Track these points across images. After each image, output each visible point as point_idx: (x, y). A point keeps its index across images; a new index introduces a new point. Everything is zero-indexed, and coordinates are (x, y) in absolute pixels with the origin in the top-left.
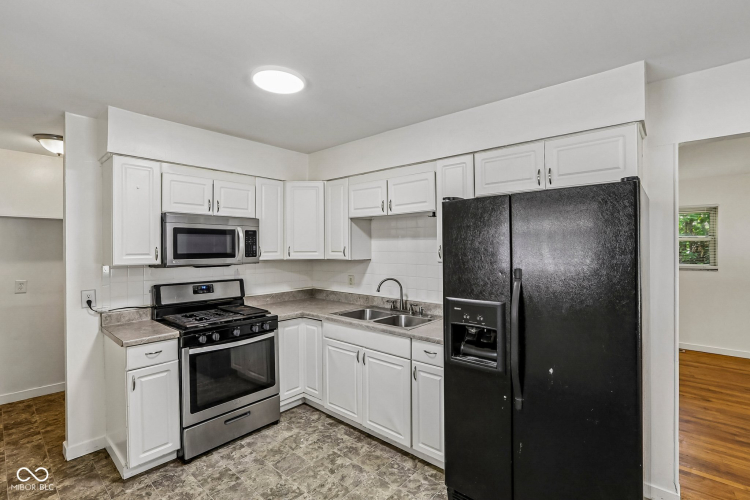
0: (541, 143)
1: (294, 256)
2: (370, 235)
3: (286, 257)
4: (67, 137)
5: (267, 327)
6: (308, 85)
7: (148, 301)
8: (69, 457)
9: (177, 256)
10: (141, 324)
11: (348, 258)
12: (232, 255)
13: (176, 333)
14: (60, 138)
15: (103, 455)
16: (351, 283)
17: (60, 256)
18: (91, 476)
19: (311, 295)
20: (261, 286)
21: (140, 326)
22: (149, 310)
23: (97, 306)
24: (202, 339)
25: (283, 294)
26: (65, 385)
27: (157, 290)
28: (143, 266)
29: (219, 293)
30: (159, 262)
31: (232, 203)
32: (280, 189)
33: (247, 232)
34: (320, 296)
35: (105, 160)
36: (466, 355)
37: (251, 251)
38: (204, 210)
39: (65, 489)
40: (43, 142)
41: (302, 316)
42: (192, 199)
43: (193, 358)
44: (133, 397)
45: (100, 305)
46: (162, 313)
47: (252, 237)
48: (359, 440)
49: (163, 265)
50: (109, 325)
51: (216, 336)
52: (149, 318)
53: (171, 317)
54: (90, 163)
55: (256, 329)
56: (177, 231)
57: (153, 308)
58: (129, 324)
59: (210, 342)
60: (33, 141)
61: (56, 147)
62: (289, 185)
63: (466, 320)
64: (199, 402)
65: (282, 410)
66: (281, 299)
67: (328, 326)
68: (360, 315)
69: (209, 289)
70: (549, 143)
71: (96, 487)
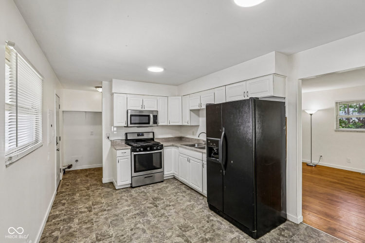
0: (245, 82)
1: (171, 124)
2: (199, 116)
3: (169, 124)
4: (103, 87)
5: (159, 148)
6: (165, 69)
7: (124, 138)
8: (103, 182)
9: (131, 124)
10: (122, 145)
11: (189, 124)
12: (149, 123)
13: (130, 147)
14: (101, 87)
15: (112, 183)
16: (193, 134)
17: (101, 124)
18: (108, 187)
19: (180, 139)
20: (160, 135)
21: (121, 145)
22: (124, 141)
23: (110, 139)
24: (138, 150)
25: (169, 138)
26: (102, 165)
27: (126, 134)
28: (122, 127)
29: (145, 137)
30: (126, 125)
31: (149, 106)
32: (166, 100)
33: (154, 116)
34: (183, 139)
35: (112, 94)
36: (213, 157)
37: (155, 122)
38: (140, 109)
39: (102, 189)
40: (97, 89)
41: (173, 146)
42: (136, 105)
43: (135, 155)
44: (118, 165)
45: (111, 138)
46: (128, 142)
47: (155, 117)
48: (188, 189)
49: (127, 127)
50: (114, 144)
51: (142, 149)
52: (124, 143)
53: (130, 143)
54: (108, 95)
55: (155, 148)
56: (131, 116)
57: (125, 140)
58: (119, 145)
59: (140, 151)
60: (95, 88)
61: (100, 90)
62: (169, 98)
63: (214, 146)
64: (137, 170)
65: (165, 179)
66: (167, 140)
67: (180, 149)
68: (193, 146)
69: (142, 135)
70: (248, 82)
71: (109, 190)
